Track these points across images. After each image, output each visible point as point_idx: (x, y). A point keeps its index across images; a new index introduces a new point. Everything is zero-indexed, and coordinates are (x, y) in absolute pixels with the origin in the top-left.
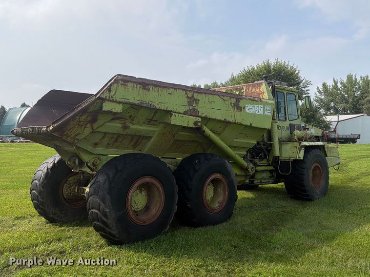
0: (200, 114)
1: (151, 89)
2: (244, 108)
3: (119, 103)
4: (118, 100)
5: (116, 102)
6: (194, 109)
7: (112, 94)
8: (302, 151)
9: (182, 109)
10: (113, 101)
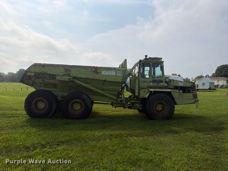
0: (71, 76)
1: (46, 67)
2: (101, 72)
3: (33, 72)
4: (32, 72)
5: (31, 72)
6: (69, 74)
7: (30, 70)
8: (148, 94)
9: (62, 74)
10: (30, 72)
